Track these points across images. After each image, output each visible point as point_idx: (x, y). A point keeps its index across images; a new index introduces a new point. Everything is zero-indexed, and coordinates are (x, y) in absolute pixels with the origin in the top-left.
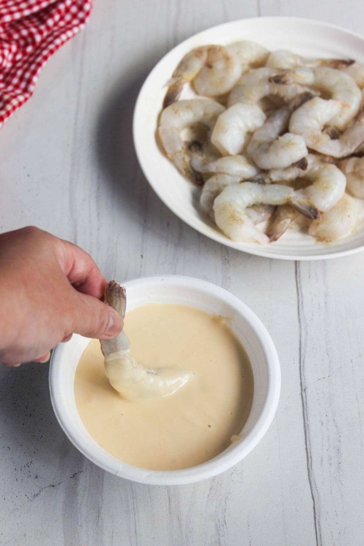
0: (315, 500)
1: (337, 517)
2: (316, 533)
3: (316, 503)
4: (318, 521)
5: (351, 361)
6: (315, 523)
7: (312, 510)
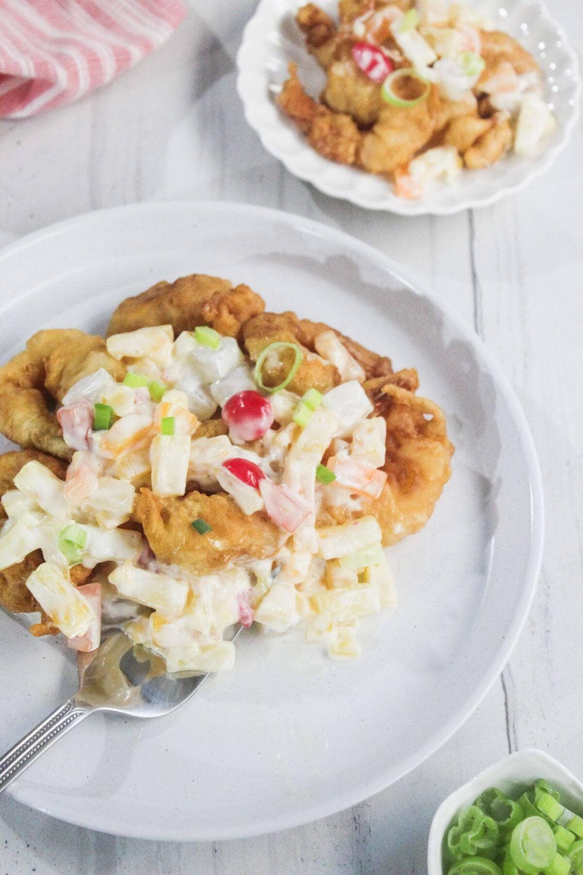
0: (507, 691)
1: (544, 719)
2: (510, 745)
3: (509, 696)
4: (513, 726)
5: (568, 463)
6: (508, 729)
7: (504, 707)
